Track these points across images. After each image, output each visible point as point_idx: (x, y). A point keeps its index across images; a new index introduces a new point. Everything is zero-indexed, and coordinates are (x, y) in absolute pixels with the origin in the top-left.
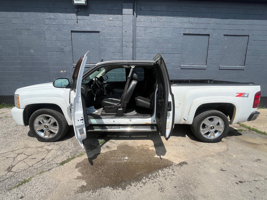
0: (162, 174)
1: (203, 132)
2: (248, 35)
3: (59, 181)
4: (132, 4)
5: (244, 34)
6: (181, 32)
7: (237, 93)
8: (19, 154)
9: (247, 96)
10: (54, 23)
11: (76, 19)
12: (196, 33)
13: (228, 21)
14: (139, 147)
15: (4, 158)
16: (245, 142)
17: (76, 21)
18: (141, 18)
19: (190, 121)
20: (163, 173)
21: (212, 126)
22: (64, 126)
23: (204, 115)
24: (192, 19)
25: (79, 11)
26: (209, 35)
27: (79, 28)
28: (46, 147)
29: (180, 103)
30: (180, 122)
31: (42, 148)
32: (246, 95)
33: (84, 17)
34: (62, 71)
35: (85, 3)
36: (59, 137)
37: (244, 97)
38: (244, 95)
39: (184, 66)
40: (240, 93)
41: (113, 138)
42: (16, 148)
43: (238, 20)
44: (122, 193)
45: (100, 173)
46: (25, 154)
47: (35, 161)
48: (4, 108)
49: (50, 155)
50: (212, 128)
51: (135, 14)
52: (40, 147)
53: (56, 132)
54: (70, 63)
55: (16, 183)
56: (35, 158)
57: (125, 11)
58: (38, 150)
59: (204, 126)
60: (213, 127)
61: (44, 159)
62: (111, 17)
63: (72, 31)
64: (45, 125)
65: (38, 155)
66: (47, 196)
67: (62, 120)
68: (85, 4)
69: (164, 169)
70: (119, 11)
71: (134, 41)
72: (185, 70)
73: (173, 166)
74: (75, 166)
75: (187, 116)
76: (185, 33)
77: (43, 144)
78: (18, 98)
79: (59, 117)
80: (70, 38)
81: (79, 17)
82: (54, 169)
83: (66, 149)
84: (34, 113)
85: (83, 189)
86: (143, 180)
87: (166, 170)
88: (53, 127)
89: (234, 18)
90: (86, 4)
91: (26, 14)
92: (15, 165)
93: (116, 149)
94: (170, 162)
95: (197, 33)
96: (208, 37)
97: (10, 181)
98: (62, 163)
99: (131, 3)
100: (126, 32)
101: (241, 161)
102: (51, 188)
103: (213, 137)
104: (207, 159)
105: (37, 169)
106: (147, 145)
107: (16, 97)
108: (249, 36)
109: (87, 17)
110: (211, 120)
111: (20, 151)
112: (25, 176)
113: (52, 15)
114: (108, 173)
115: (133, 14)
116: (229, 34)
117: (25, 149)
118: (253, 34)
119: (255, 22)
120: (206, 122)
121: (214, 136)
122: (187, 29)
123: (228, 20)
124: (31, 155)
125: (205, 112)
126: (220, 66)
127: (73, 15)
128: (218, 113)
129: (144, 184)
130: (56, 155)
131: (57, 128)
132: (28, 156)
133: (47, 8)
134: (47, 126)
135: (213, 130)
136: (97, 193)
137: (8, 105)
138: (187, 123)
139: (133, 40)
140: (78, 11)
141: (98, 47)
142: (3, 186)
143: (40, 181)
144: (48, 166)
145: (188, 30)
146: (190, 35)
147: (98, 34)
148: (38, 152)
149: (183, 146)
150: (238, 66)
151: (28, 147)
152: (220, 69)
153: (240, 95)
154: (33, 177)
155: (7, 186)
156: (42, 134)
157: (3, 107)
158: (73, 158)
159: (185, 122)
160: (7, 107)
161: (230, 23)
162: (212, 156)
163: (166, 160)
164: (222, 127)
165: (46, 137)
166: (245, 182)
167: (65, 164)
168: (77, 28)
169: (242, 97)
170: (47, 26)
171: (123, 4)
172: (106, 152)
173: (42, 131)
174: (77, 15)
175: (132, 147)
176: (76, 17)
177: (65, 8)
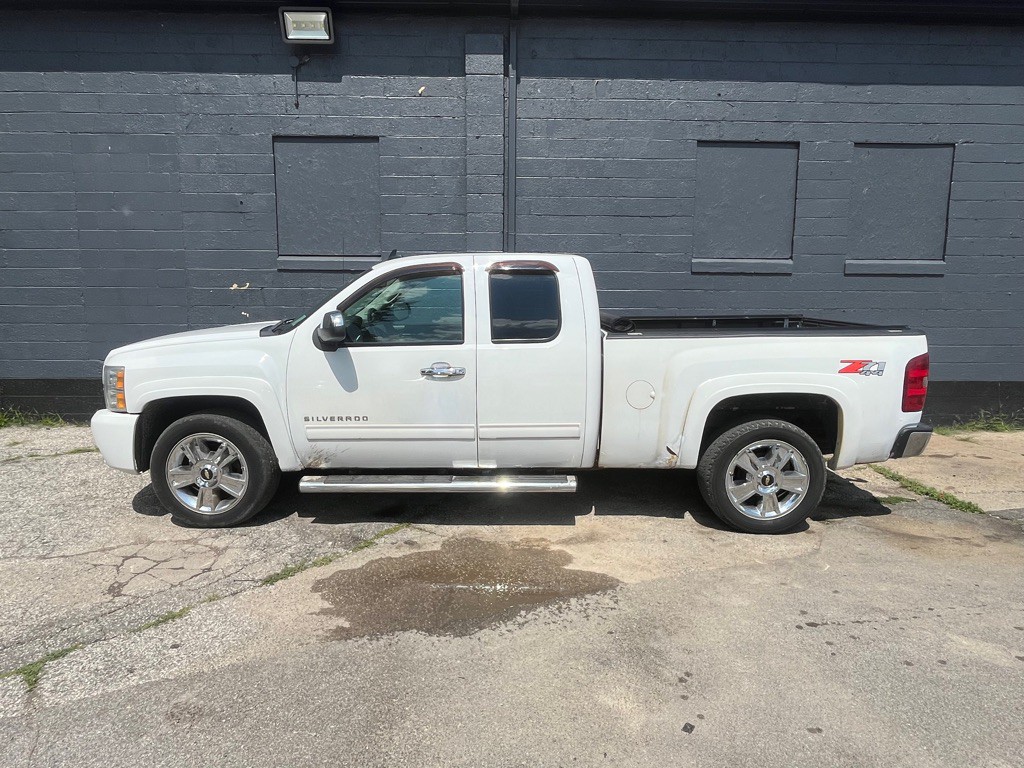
0: (579, 607)
1: (735, 494)
2: (952, 142)
3: (270, 618)
4: (502, 37)
5: (935, 140)
6: (688, 137)
7: (842, 362)
8: (127, 558)
9: (879, 372)
10: (211, 109)
11: (294, 91)
12: (744, 139)
13: (869, 91)
14: (515, 544)
15: (89, 566)
16: (886, 531)
17: (293, 100)
18: (535, 86)
19: (688, 456)
20: (581, 605)
21: (765, 473)
22: (266, 473)
23: (737, 435)
24: (728, 88)
25: (304, 64)
26: (796, 145)
27: (302, 124)
28: (209, 542)
29: (653, 393)
30: (656, 459)
31: (196, 543)
32: (875, 368)
33: (321, 84)
34: (235, 286)
35: (327, 37)
36: (247, 512)
37: (867, 373)
38: (866, 368)
39: (703, 265)
40: (854, 362)
41: (428, 520)
42: (110, 542)
43: (905, 87)
44: (453, 641)
45: (388, 602)
46: (145, 558)
47: (183, 576)
48: (9, 426)
49: (225, 561)
50: (767, 482)
51: (513, 74)
52: (188, 541)
53: (239, 494)
54: (267, 254)
55: (149, 618)
56: (183, 568)
57: (475, 62)
58: (184, 548)
59: (740, 475)
60: (771, 477)
61: (209, 570)
62: (422, 85)
63: (276, 138)
64: (202, 468)
65: (189, 560)
67: (260, 452)
68: (330, 39)
69: (588, 596)
70: (452, 61)
71: (509, 171)
72: (708, 277)
73: (618, 589)
74: (309, 587)
75: (678, 438)
76: (704, 138)
77: (195, 533)
78: (121, 379)
79: (252, 442)
80: (269, 163)
81: (304, 86)
82: (248, 592)
83: (276, 547)
84: (169, 428)
85: (342, 634)
86: (518, 618)
87: (591, 599)
88: (231, 475)
89: (893, 81)
90: (331, 42)
91: (110, 77)
92: (127, 583)
93: (437, 547)
94: (613, 579)
95: (752, 138)
96: (794, 151)
97: (131, 614)
98: (270, 580)
99: (497, 32)
100: (478, 137)
101: (843, 578)
102: (251, 630)
103: (774, 513)
104: (734, 573)
105: (197, 591)
106: (543, 539)
107: (111, 376)
108: (953, 145)
109: (335, 85)
110: (764, 453)
111: (130, 551)
112: (169, 605)
113: (204, 81)
114: (414, 603)
115: (506, 74)
116: (875, 141)
117: (140, 546)
118: (968, 140)
119: (973, 91)
120: (744, 459)
121: (776, 509)
122: (710, 123)
123: (870, 87)
124: (165, 561)
125: (738, 427)
126: (847, 262)
127: (284, 81)
128: (784, 429)
129: (521, 625)
130: (247, 561)
131: (244, 479)
132: (158, 563)
133: (187, 54)
134: (210, 472)
135: (772, 490)
136: (382, 642)
137: (26, 417)
138: (679, 465)
139: (506, 166)
140: (301, 65)
141: (374, 194)
143: (216, 617)
144: (228, 586)
145: (713, 127)
146: (725, 146)
147: (372, 145)
148: (186, 555)
149: (665, 541)
150: (918, 262)
151: (149, 543)
152: (846, 275)
153: (855, 367)
154: (191, 607)
155: (126, 624)
156: (191, 502)
157: (7, 425)
158: (301, 568)
159: (674, 461)
160: (23, 425)
161: (876, 101)
162: (753, 567)
163: (599, 575)
164: (801, 480)
165: (205, 510)
166: (826, 624)
167: (280, 581)
168: (297, 127)
169: (860, 373)
170: (186, 121)
171: (469, 36)
172: (405, 556)
173: (192, 490)
174: (298, 78)
175: (493, 545)
176: (294, 86)
177: (255, 55)
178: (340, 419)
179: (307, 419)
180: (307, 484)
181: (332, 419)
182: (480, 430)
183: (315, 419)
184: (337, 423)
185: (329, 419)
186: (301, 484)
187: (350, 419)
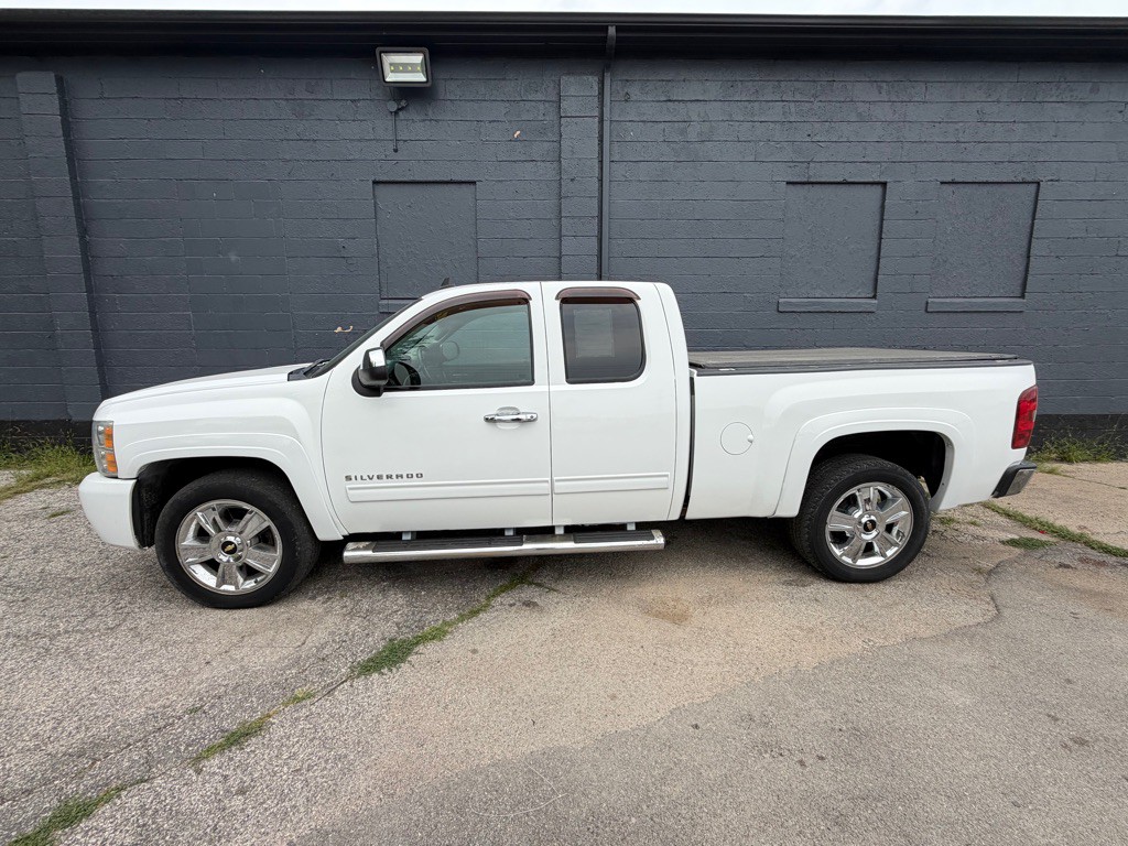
2: (1036, 180)
4: (596, 78)
5: (1019, 179)
6: (776, 178)
10: (311, 156)
11: (392, 136)
12: (835, 179)
17: (391, 146)
18: (629, 129)
19: (789, 507)
25: (402, 108)
26: (883, 185)
27: (401, 170)
29: (751, 437)
34: (339, 329)
35: (424, 79)
39: (790, 304)
51: (606, 116)
54: (369, 297)
55: (215, 737)
57: (570, 104)
62: (517, 128)
63: (375, 182)
66: (336, 784)
68: (427, 81)
70: (547, 105)
71: (602, 213)
76: (793, 179)
78: (110, 437)
80: (370, 208)
81: (402, 131)
83: (379, 613)
84: (179, 493)
88: (260, 549)
89: (980, 119)
90: (428, 85)
91: (213, 124)
95: (840, 179)
96: (882, 191)
97: (192, 730)
99: (592, 74)
100: (572, 180)
102: (346, 756)
107: (99, 433)
108: (1038, 183)
112: (245, 711)
113: (304, 127)
115: (601, 116)
116: (961, 181)
118: (1053, 178)
122: (799, 164)
123: (958, 126)
126: (929, 300)
127: (382, 125)
130: (347, 634)
131: (277, 552)
133: (287, 100)
139: (600, 208)
140: (399, 109)
141: (472, 237)
142: (169, 748)
143: (302, 729)
144: (321, 675)
145: (802, 168)
146: (813, 187)
147: (472, 186)
150: (997, 299)
152: (928, 312)
154: (272, 713)
155: (182, 748)
156: (209, 580)
161: (962, 139)
165: (227, 589)
168: (396, 171)
170: (288, 167)
171: (564, 79)
173: (212, 565)
174: (396, 123)
176: (392, 132)
177: (354, 101)
178: (389, 477)
179: (348, 478)
180: (351, 553)
181: (379, 477)
182: (556, 484)
183: (359, 478)
184: (385, 482)
185: (375, 477)
186: (346, 554)
187: (402, 476)
